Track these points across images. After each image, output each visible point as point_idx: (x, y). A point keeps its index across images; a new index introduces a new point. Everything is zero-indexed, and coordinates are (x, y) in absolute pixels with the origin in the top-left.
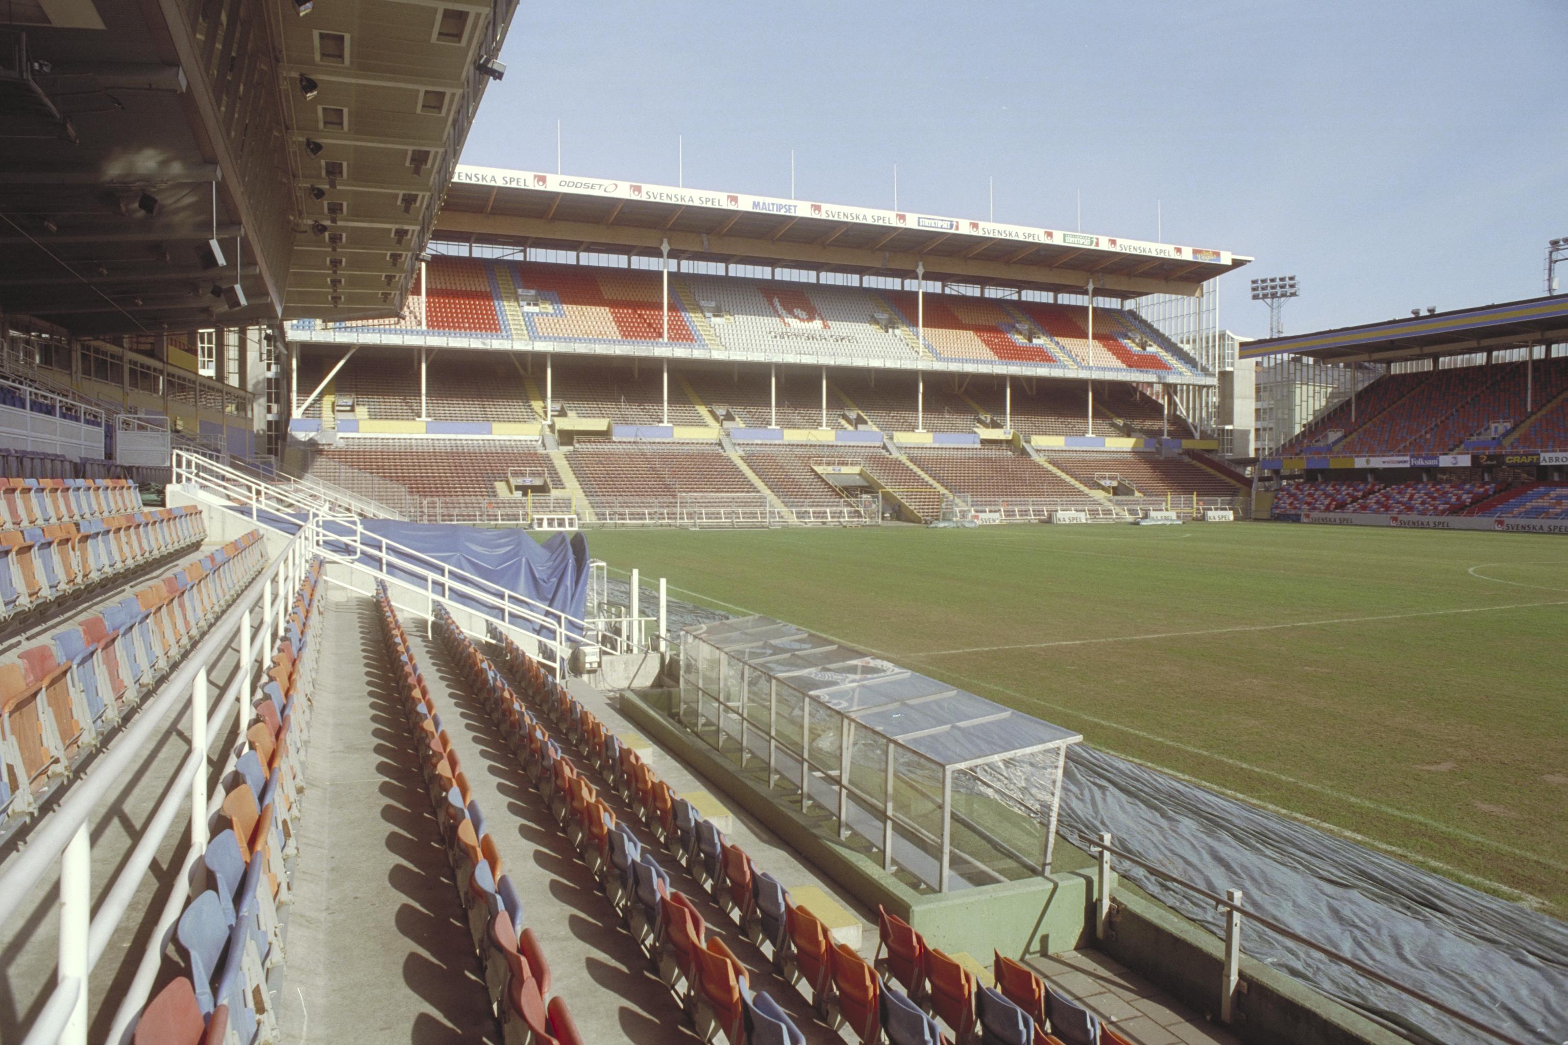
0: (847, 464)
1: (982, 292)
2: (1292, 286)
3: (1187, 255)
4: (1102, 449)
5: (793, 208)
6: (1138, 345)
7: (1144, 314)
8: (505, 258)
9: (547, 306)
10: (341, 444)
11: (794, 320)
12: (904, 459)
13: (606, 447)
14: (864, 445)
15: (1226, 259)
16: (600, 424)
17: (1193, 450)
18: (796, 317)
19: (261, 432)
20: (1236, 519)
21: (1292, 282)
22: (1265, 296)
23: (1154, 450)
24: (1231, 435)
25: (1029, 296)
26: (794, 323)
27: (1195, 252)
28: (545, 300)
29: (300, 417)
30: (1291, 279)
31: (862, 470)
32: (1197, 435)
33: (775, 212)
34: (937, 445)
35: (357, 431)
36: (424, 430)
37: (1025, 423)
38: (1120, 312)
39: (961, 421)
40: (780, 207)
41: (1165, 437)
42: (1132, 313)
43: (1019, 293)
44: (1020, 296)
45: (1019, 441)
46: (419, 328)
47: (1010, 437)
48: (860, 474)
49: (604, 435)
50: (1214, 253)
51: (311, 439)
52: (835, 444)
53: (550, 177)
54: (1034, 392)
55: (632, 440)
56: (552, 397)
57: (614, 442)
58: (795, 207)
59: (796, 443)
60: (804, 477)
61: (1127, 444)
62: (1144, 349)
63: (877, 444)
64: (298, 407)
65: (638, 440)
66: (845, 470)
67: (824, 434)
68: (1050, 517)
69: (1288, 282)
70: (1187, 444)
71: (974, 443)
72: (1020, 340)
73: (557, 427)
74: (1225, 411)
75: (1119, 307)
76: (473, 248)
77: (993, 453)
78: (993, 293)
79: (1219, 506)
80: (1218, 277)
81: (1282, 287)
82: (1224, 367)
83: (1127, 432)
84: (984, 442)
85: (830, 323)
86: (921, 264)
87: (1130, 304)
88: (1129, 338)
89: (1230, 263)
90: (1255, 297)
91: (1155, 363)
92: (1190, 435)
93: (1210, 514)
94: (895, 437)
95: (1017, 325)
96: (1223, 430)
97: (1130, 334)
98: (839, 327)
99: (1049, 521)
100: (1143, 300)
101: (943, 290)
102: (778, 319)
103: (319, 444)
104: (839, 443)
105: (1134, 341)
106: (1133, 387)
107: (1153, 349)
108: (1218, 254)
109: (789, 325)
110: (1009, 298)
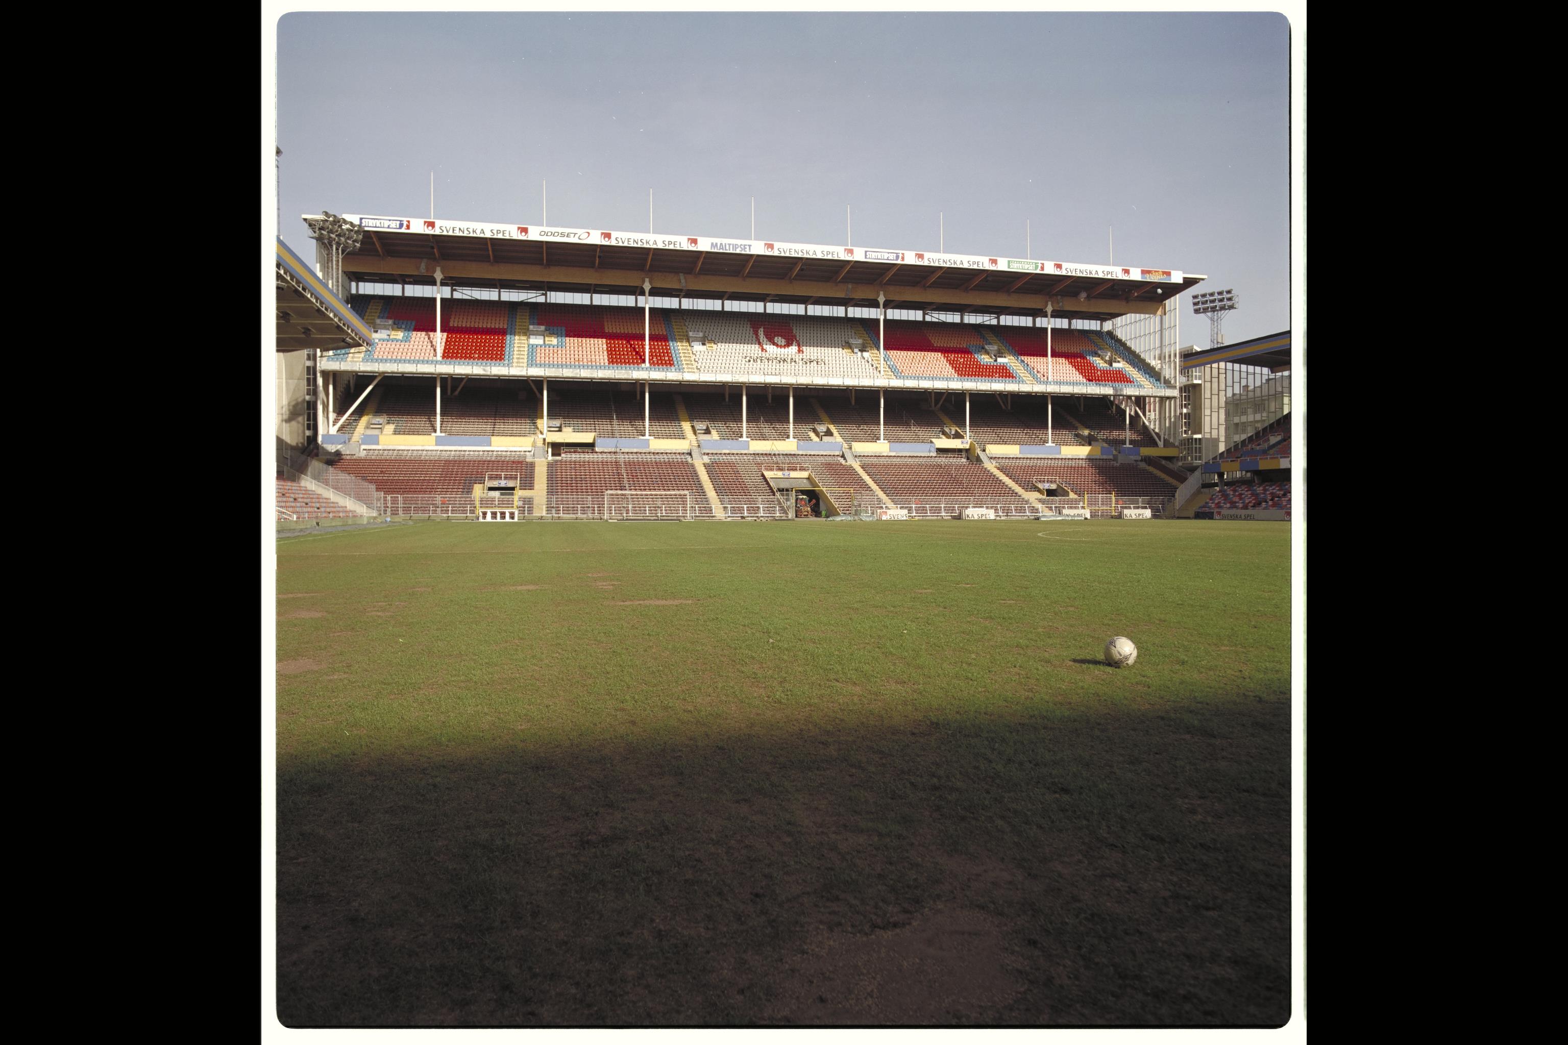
0: (796, 470)
1: (962, 319)
2: (1230, 299)
3: (1135, 275)
4: (1057, 456)
5: (748, 247)
6: (1106, 362)
7: (1120, 334)
8: (529, 301)
9: (553, 339)
10: (363, 454)
11: (772, 346)
12: (857, 466)
13: (587, 457)
14: (825, 454)
15: (1177, 277)
16: (586, 437)
17: (1149, 457)
18: (774, 344)
19: (300, 445)
20: (1154, 516)
21: (1229, 296)
22: (1205, 310)
23: (1111, 457)
24: (1200, 444)
25: (1007, 320)
26: (771, 349)
27: (1144, 272)
28: (552, 334)
29: (335, 433)
30: (1229, 292)
31: (810, 475)
32: (1161, 444)
33: (731, 251)
34: (893, 454)
35: (378, 444)
36: (434, 443)
37: (986, 433)
38: (1098, 333)
39: (921, 432)
40: (735, 246)
41: (1128, 445)
42: (1110, 334)
43: (998, 318)
44: (999, 321)
45: (975, 450)
46: (435, 358)
47: (967, 447)
48: (808, 478)
49: (591, 446)
50: (1164, 273)
51: (337, 451)
52: (797, 453)
53: (531, 229)
54: (1009, 408)
55: (613, 450)
56: (548, 416)
57: (597, 453)
58: (750, 246)
59: (761, 452)
60: (751, 480)
61: (1083, 451)
62: (1111, 365)
63: (837, 453)
64: (334, 425)
65: (618, 450)
66: (794, 474)
67: (789, 445)
68: (960, 513)
69: (1226, 296)
70: (1146, 451)
71: (930, 451)
72: (985, 359)
73: (547, 441)
74: (1194, 421)
75: (1099, 329)
76: (502, 293)
77: (943, 460)
78: (972, 319)
79: (1140, 505)
80: (1177, 296)
81: (1221, 300)
82: (1192, 380)
83: (1089, 441)
84: (940, 451)
85: (804, 348)
86: (882, 293)
87: (1108, 326)
88: (1099, 356)
89: (1181, 281)
90: (1197, 311)
91: (1121, 378)
92: (1155, 444)
93: (1126, 512)
94: (853, 447)
95: (986, 347)
96: (1192, 439)
97: (1099, 352)
98: (811, 352)
99: (959, 517)
100: (1119, 321)
101: (924, 317)
102: (757, 346)
103: (342, 455)
104: (801, 453)
105: (1102, 359)
106: (1110, 401)
107: (1120, 365)
108: (1169, 274)
109: (766, 351)
110: (988, 323)
